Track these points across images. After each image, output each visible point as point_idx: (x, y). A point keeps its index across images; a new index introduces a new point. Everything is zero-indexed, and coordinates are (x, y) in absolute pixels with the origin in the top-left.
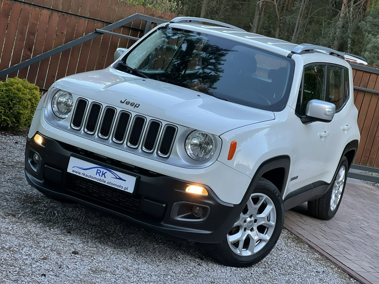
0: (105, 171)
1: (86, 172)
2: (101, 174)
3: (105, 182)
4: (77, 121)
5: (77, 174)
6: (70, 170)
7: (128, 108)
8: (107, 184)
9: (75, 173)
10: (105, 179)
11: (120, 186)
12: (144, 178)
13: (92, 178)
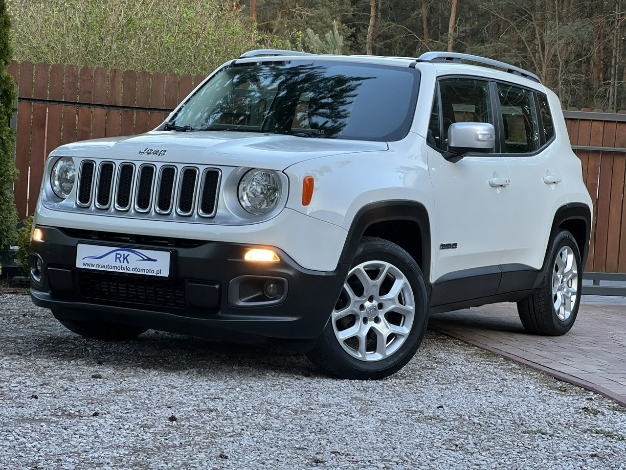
0: (126, 253)
1: (102, 262)
2: (122, 259)
3: (128, 269)
4: (84, 196)
5: (90, 268)
6: (79, 264)
7: (150, 159)
8: (132, 272)
9: (87, 267)
10: (128, 266)
11: (150, 270)
12: (183, 252)
13: (111, 267)
